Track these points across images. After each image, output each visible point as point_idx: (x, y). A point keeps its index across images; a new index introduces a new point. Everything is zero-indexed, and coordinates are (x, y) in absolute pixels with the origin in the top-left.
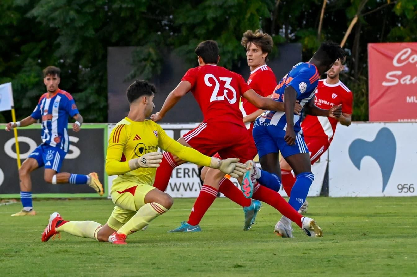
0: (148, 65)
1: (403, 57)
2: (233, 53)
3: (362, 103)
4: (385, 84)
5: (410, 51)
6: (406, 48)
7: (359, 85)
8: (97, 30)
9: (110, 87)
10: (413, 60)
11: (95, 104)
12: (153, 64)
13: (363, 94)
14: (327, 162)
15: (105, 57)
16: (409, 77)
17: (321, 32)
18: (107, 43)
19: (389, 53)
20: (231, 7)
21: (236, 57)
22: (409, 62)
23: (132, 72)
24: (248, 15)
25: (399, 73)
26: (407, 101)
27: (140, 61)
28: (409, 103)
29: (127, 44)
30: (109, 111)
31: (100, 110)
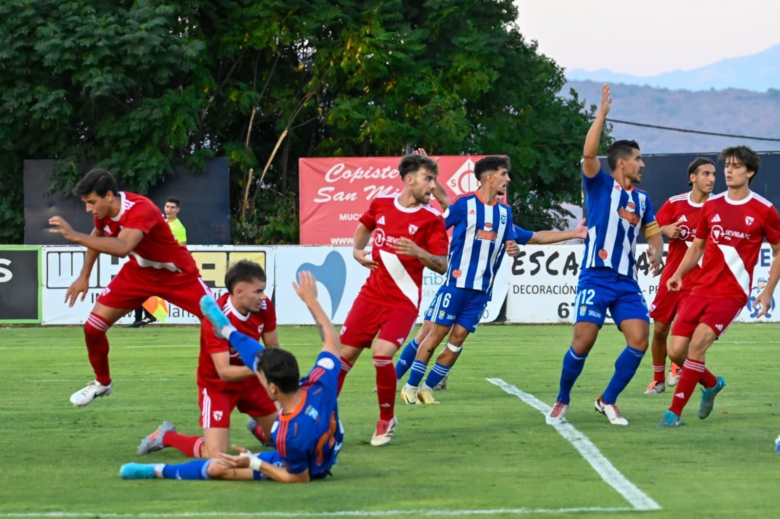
0: (70, 179)
1: (336, 173)
2: (158, 168)
3: (292, 220)
4: (317, 200)
5: (343, 166)
6: (339, 163)
7: (288, 201)
8: (14, 142)
9: (26, 202)
10: (346, 175)
11: (12, 219)
12: (74, 178)
13: (292, 211)
14: (273, 287)
15: (21, 169)
16: (342, 194)
17: (249, 145)
18: (23, 155)
19: (321, 168)
20: (155, 120)
21: (161, 172)
22: (342, 178)
23: (52, 187)
24: (175, 127)
25: (332, 189)
26: (341, 219)
27: (60, 175)
28: (342, 221)
29: (45, 157)
30: (25, 228)
31: (16, 226)
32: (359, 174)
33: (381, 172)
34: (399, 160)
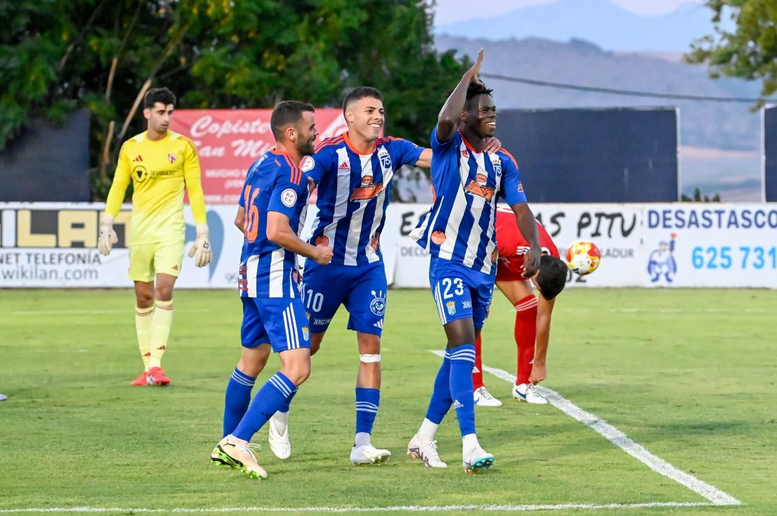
1: (203, 126)
5: (210, 119)
6: (205, 115)
10: (214, 129)
16: (209, 148)
17: (110, 96)
19: (186, 121)
21: (18, 126)
22: (209, 132)
24: (33, 77)
26: (208, 175)
32: (227, 128)
33: (251, 125)
34: (269, 113)
